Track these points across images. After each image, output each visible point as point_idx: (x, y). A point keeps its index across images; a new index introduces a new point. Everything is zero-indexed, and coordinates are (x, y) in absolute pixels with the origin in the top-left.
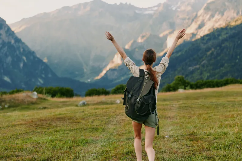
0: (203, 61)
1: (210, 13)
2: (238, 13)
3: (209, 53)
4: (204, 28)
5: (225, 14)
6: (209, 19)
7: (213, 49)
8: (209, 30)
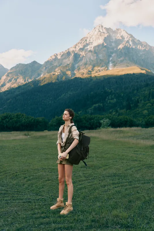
0: (4, 106)
1: (9, 78)
2: (25, 81)
3: (8, 102)
4: (5, 87)
5: (18, 80)
6: (8, 82)
7: (11, 99)
8: (8, 88)
